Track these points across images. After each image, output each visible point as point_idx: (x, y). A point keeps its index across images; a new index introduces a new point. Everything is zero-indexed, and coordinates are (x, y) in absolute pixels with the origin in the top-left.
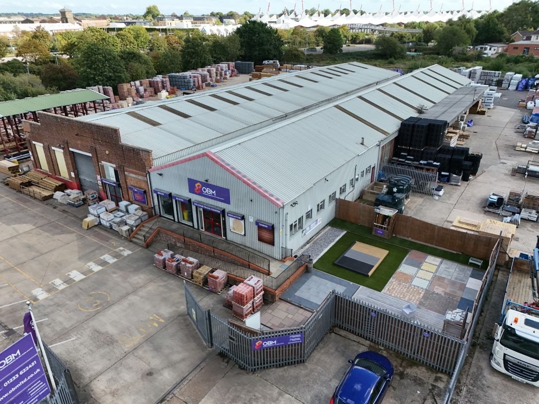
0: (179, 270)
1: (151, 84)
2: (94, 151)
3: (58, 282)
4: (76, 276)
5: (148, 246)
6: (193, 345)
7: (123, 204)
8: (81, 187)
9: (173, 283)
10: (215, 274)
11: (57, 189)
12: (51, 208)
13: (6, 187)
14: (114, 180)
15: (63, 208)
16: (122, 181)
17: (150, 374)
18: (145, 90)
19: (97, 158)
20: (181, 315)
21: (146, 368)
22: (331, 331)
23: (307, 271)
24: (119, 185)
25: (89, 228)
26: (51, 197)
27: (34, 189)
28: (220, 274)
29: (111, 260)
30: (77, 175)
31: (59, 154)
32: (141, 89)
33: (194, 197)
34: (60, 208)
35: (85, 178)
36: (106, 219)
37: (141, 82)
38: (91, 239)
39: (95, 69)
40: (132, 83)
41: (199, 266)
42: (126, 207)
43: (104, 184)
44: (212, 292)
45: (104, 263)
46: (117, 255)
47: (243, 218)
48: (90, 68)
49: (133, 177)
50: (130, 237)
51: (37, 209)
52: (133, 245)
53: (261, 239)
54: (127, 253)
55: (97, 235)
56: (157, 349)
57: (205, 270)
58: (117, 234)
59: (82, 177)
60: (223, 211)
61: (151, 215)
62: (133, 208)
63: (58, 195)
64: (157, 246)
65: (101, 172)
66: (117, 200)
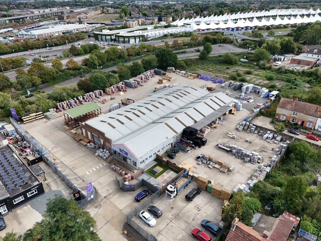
0: (116, 170)
1: (117, 87)
2: (99, 136)
3: (91, 170)
4: (94, 169)
5: (110, 163)
6: (116, 186)
7: (105, 150)
8: (94, 143)
9: (114, 173)
10: (123, 172)
11: (88, 143)
12: (87, 149)
13: (74, 140)
14: (103, 143)
15: (90, 149)
16: (105, 144)
17: (108, 190)
18: (115, 90)
19: (99, 137)
20: (115, 180)
21: (107, 189)
22: (142, 186)
23: (143, 173)
24: (104, 145)
25: (96, 156)
26: (87, 145)
27: (82, 142)
28: (124, 172)
29: (102, 166)
30: (93, 139)
31: (89, 133)
32: (113, 89)
33: (121, 153)
34: (89, 149)
35: (96, 141)
36: (101, 154)
37: (113, 87)
38: (97, 160)
39: (97, 84)
40: (110, 88)
41: (120, 170)
42: (106, 151)
43: (100, 144)
44: (122, 176)
45: (100, 167)
46: (103, 165)
47: (130, 160)
48: (95, 83)
49: (107, 144)
50: (106, 160)
51: (84, 149)
52: (106, 162)
53: (134, 165)
54: (105, 164)
55: (98, 159)
56: (109, 186)
57: (121, 171)
58: (102, 158)
59: (95, 140)
60: (126, 157)
61: (111, 154)
62: (107, 152)
63: (88, 144)
64: (112, 163)
65: (100, 141)
66: (103, 149)
